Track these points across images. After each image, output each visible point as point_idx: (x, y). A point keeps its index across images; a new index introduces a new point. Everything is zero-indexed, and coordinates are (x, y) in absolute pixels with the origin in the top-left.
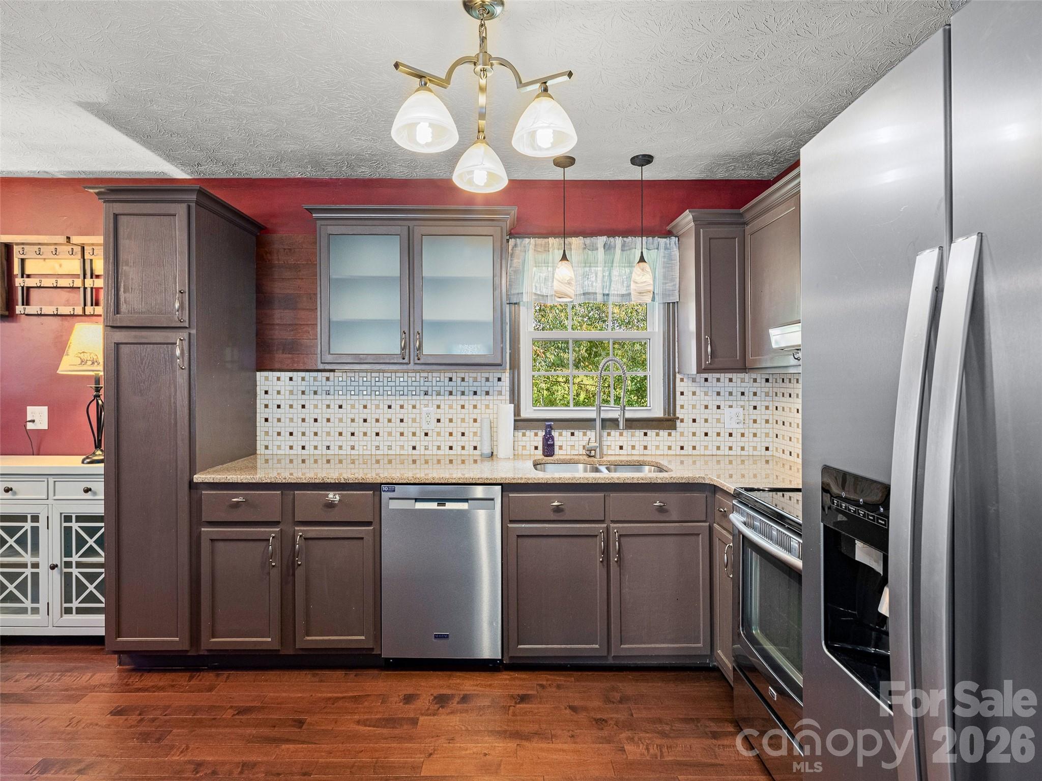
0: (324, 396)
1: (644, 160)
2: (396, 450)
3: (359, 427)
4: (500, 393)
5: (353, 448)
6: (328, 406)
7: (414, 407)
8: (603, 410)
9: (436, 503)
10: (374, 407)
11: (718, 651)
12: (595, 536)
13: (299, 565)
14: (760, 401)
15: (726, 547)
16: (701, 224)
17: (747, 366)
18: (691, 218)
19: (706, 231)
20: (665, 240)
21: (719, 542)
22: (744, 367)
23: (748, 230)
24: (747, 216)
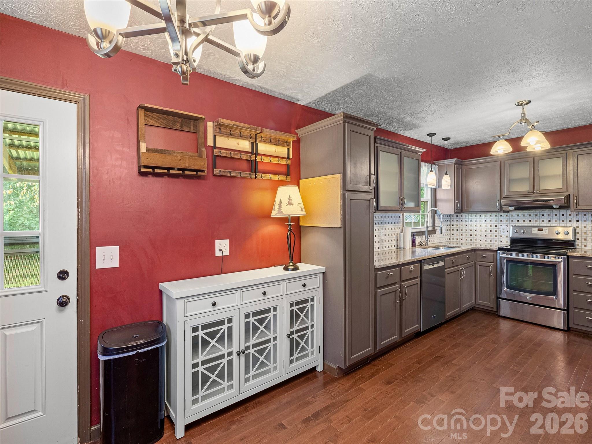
7: (379, 230)
8: (428, 228)
9: (432, 265)
11: (479, 301)
12: (459, 270)
13: (404, 300)
14: (448, 223)
15: (490, 267)
16: (456, 163)
17: (463, 211)
18: (454, 161)
19: (456, 166)
20: (435, 166)
21: (480, 267)
22: (462, 211)
23: (464, 167)
24: (465, 163)
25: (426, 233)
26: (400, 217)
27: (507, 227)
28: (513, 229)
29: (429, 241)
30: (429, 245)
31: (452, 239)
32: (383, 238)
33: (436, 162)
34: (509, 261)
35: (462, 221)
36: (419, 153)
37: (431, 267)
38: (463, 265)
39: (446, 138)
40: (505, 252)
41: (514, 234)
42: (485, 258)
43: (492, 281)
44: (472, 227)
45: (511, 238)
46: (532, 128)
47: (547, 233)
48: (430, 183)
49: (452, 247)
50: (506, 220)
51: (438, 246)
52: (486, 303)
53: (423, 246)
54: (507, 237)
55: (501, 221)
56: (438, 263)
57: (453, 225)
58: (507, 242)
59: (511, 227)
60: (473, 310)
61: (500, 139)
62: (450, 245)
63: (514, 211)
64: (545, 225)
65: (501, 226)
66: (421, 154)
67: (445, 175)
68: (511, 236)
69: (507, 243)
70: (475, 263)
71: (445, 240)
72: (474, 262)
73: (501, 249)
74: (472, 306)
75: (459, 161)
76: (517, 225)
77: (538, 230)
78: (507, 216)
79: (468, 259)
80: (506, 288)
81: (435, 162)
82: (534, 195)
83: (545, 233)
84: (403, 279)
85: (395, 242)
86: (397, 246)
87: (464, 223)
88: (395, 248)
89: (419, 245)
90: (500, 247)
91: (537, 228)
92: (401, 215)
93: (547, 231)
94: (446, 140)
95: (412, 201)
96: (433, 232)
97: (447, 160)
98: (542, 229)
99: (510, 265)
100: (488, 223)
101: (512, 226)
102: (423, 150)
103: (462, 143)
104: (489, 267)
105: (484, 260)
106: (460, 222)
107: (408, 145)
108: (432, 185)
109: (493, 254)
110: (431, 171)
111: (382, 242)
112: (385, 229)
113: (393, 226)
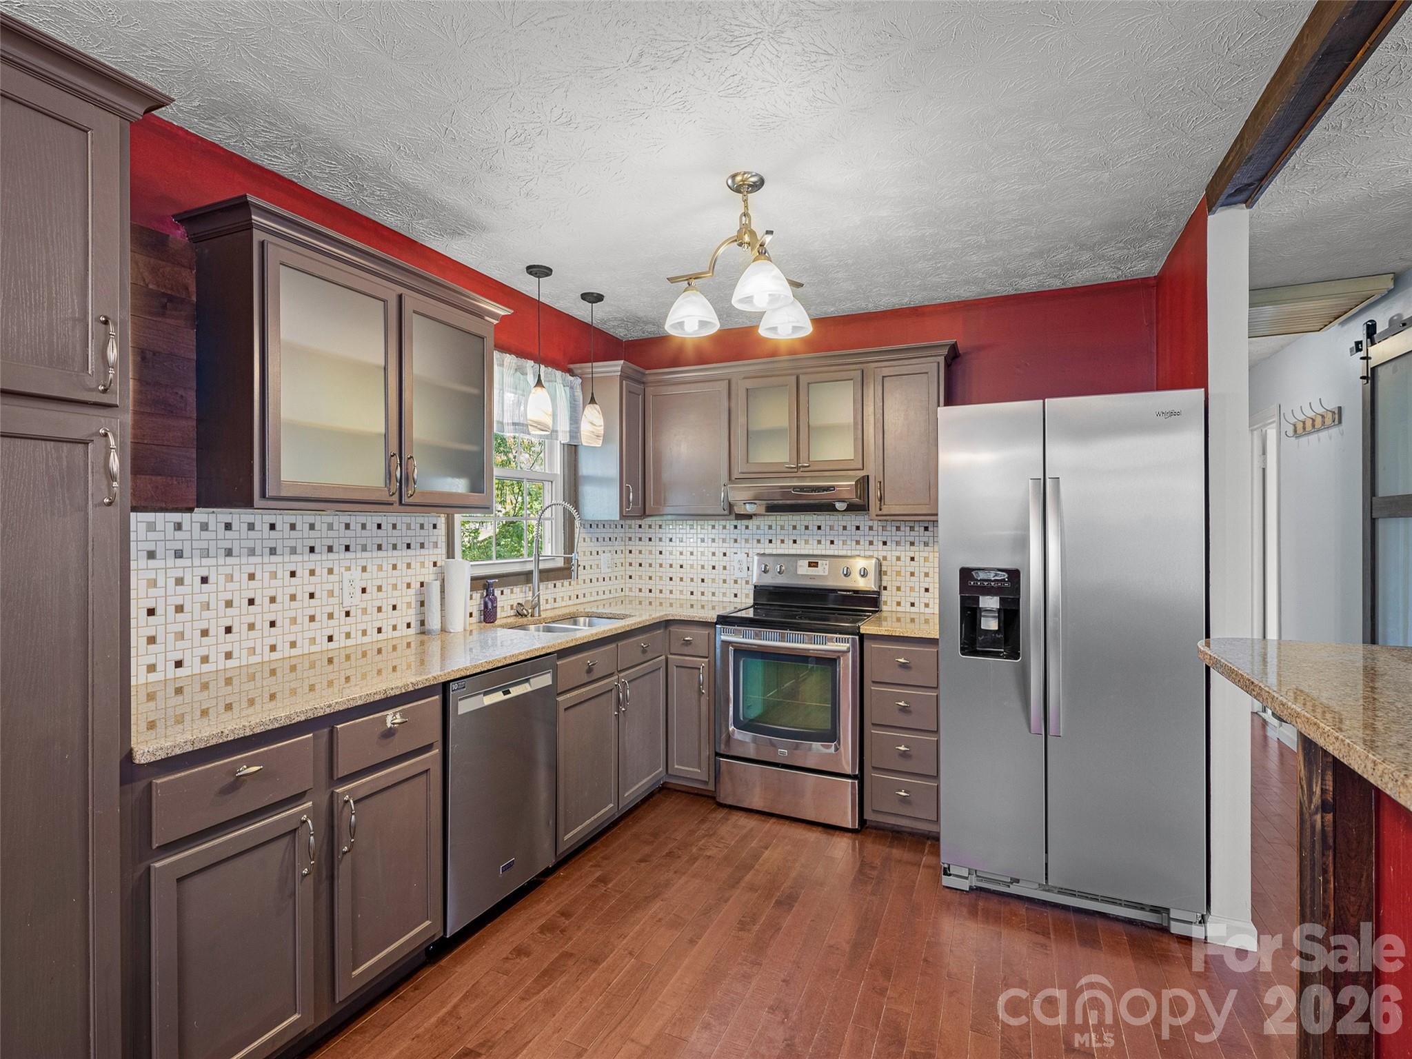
0: (171, 561)
1: (593, 298)
2: (304, 648)
3: (240, 616)
4: (436, 545)
5: (229, 655)
6: (180, 582)
7: (330, 571)
8: (542, 560)
9: (501, 693)
10: (267, 575)
11: (676, 767)
12: (611, 690)
13: (345, 853)
14: (618, 546)
15: (700, 669)
16: (624, 376)
17: (647, 513)
18: (620, 368)
19: (627, 384)
20: (572, 378)
21: (678, 669)
22: (644, 514)
23: (649, 390)
24: (651, 378)
25: (536, 576)
26: (435, 526)
27: (748, 556)
28: (759, 563)
29: (542, 602)
30: (544, 615)
31: (627, 589)
32: (354, 601)
33: (575, 367)
34: (742, 652)
35: (650, 539)
36: (487, 318)
37: (498, 697)
38: (627, 672)
39: (593, 293)
40: (731, 627)
41: (760, 575)
42: (690, 644)
43: (704, 708)
44: (674, 557)
45: (755, 587)
46: (759, 252)
47: (827, 573)
48: (536, 422)
49: (610, 616)
50: (746, 539)
51: (574, 613)
52: (691, 770)
53: (526, 616)
54: (747, 582)
55: (736, 541)
56: (527, 680)
57: (630, 552)
58: (747, 596)
59: (756, 558)
60: (662, 791)
61: (690, 288)
62: (604, 611)
63: (764, 515)
64: (824, 553)
65: (735, 553)
66: (495, 322)
67: (590, 403)
68: (755, 580)
69: (747, 600)
70: (667, 659)
71: (607, 592)
72: (663, 657)
73: (724, 620)
74: (659, 780)
75: (630, 368)
76: (767, 552)
77: (809, 566)
78: (747, 527)
79: (644, 651)
80: (733, 727)
81: (571, 366)
82: (799, 474)
83: (821, 573)
84: (341, 772)
85: (412, 611)
86: (422, 623)
87: (655, 546)
88: (412, 631)
89: (515, 615)
90: (722, 612)
91: (807, 561)
92: (441, 521)
93: (827, 567)
94: (592, 302)
95: (458, 472)
96: (564, 573)
97: (594, 364)
98: (817, 563)
99: (743, 662)
100: (709, 547)
101: (758, 554)
102: (502, 311)
103: (646, 323)
104: (697, 671)
105: (686, 650)
106: (647, 544)
107: (467, 291)
108: (539, 426)
109: (707, 632)
110: (539, 383)
111: (348, 614)
112: (364, 569)
113: (402, 556)
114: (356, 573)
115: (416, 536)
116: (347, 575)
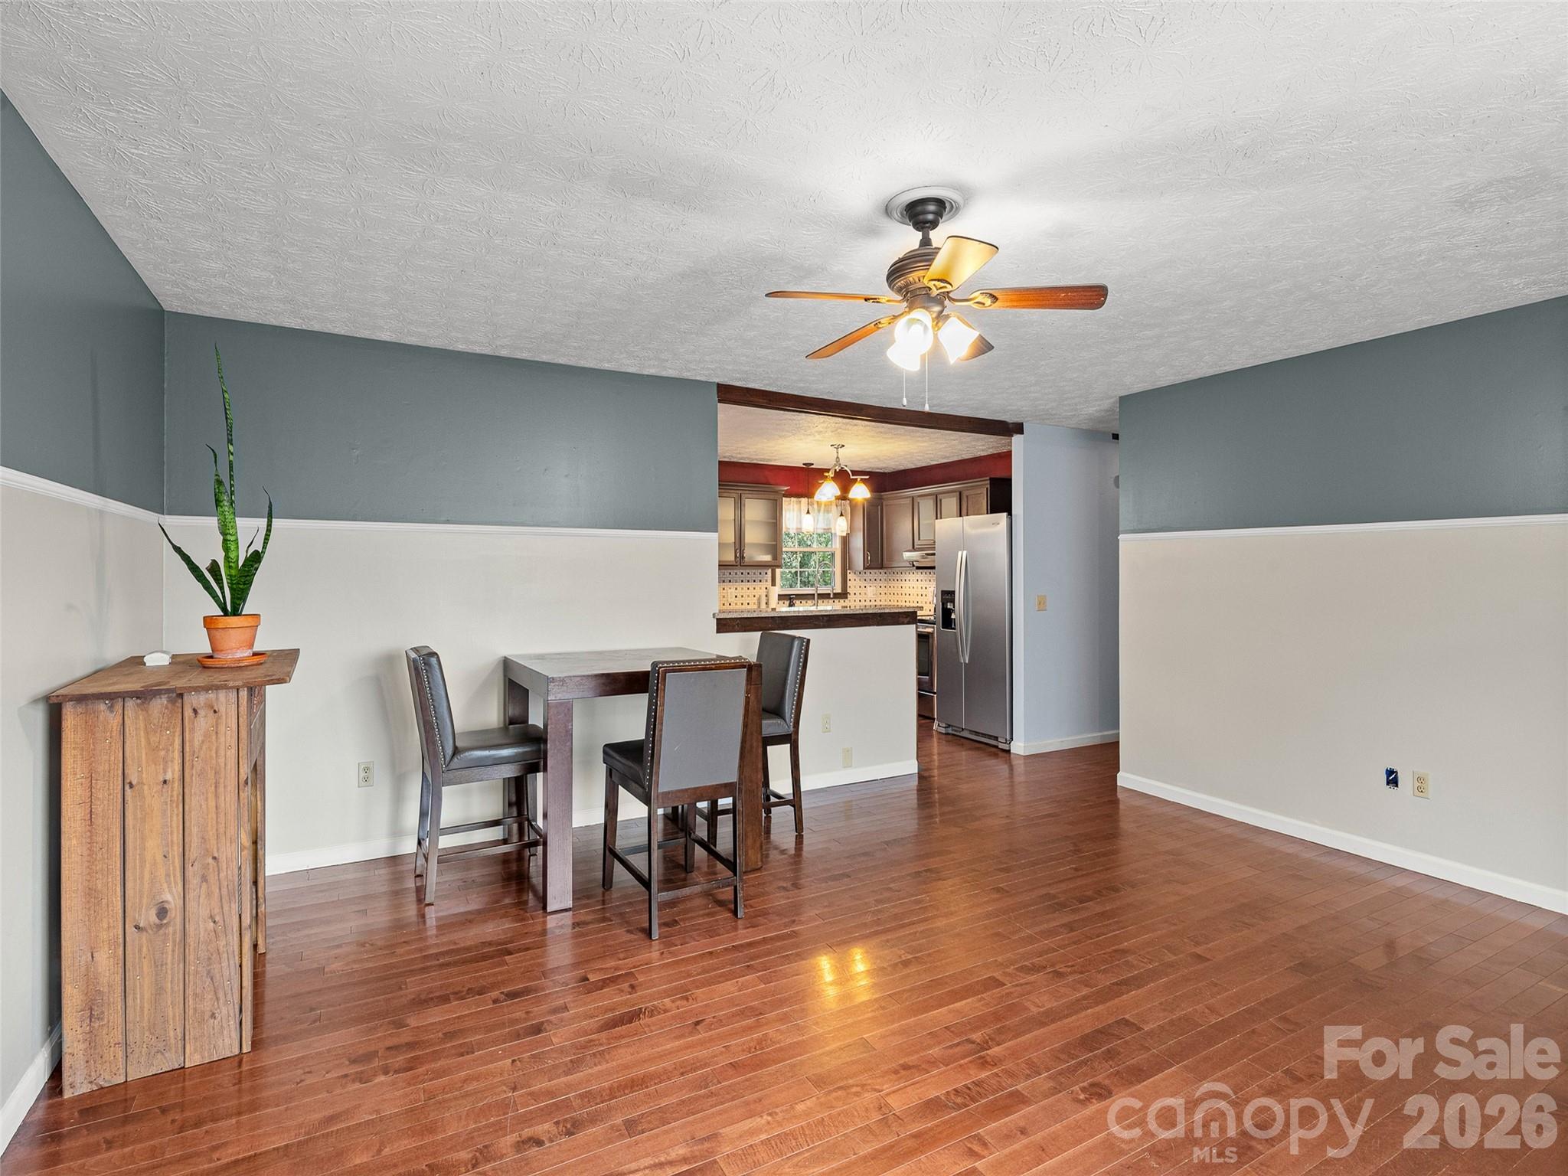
17: (884, 566)
22: (882, 566)
23: (884, 503)
24: (885, 497)
26: (766, 573)
36: (778, 492)
92: (769, 571)
110: (808, 512)
111: (730, 604)
112: (736, 589)
113: (751, 585)
114: (733, 590)
115: (758, 577)
116: (729, 591)
